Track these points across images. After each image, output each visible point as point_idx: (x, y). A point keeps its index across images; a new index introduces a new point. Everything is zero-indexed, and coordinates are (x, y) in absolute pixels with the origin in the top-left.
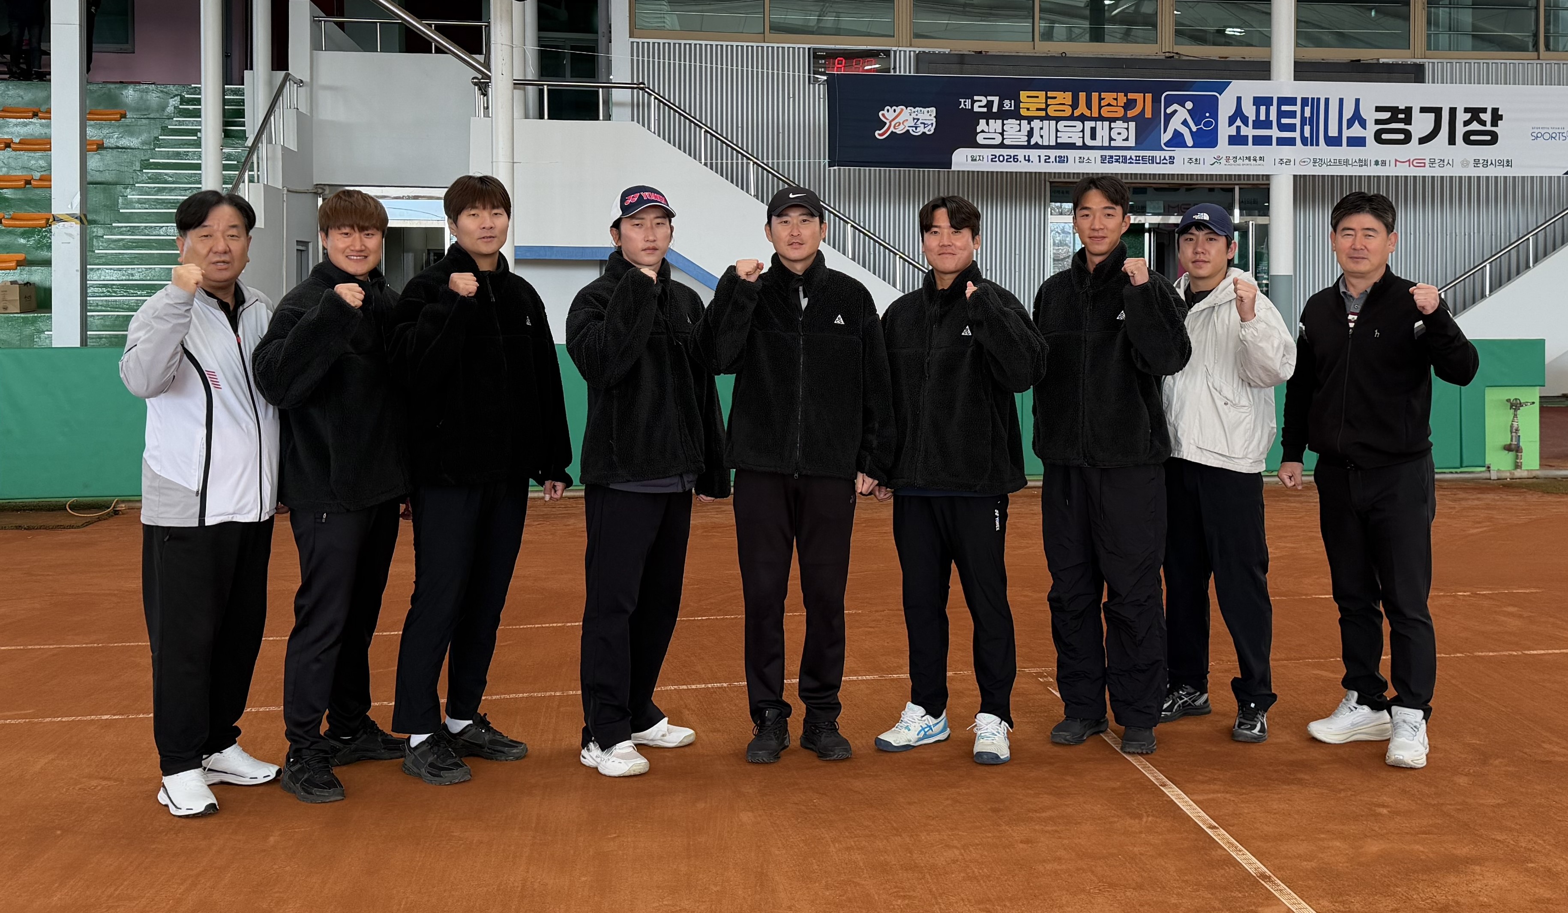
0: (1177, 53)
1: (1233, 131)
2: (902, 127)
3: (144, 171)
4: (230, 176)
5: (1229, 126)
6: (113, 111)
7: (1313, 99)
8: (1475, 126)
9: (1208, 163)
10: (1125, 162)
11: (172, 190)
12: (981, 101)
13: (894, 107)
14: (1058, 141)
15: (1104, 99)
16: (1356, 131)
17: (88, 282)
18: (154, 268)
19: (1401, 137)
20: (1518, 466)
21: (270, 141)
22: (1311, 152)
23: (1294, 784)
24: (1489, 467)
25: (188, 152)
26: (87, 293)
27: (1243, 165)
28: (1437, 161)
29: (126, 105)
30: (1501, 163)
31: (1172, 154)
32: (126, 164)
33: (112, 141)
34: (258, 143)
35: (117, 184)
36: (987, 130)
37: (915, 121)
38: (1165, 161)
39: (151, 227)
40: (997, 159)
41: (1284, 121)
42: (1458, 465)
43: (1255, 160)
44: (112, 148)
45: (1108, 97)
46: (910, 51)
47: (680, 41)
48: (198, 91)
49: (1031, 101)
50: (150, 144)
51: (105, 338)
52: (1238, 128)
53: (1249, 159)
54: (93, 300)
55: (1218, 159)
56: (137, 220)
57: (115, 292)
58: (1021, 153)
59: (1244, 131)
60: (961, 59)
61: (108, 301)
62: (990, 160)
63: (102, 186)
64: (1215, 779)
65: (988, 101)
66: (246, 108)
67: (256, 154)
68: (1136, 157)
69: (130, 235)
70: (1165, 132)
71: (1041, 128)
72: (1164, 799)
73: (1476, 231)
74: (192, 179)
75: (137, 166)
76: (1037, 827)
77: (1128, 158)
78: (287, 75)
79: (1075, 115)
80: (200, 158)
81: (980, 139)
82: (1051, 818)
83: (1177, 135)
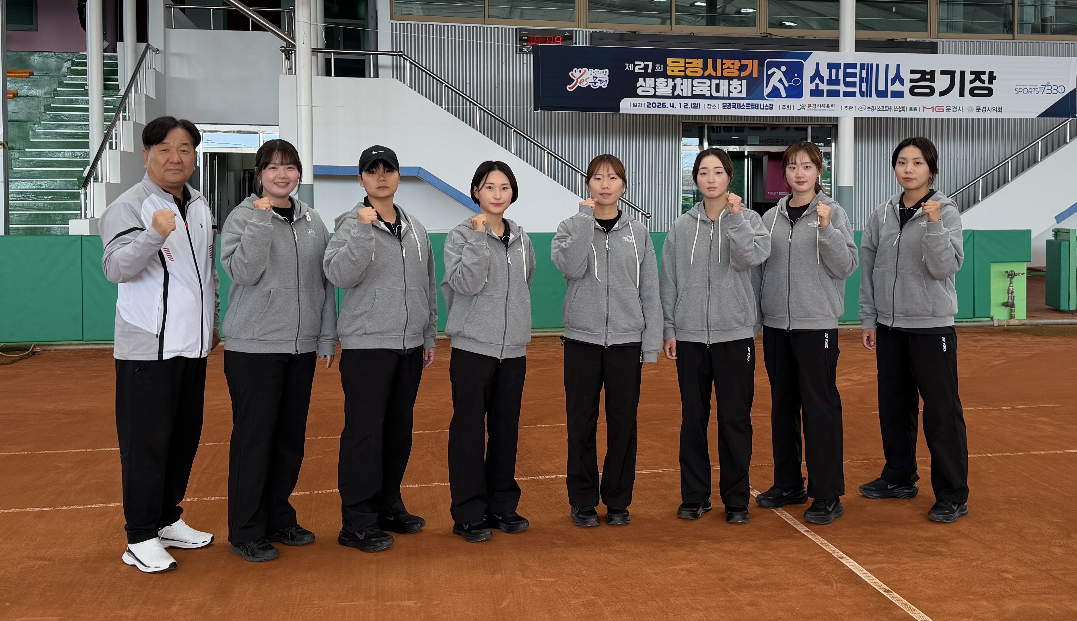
0: (770, 34)
1: (813, 87)
2: (585, 83)
3: (47, 112)
4: (108, 117)
5: (811, 83)
6: (24, 71)
7: (868, 64)
8: (977, 84)
9: (796, 108)
10: (740, 108)
11: (67, 126)
12: (640, 65)
13: (580, 69)
14: (694, 93)
15: (725, 64)
16: (897, 87)
17: (9, 190)
18: (56, 181)
19: (928, 91)
20: (1012, 317)
21: (136, 91)
22: (866, 101)
23: (936, 555)
24: (992, 318)
25: (78, 99)
26: (8, 198)
27: (820, 110)
28: (952, 108)
29: (33, 66)
30: (994, 109)
31: (771, 102)
32: (34, 108)
33: (23, 91)
34: (128, 94)
35: (27, 122)
36: (644, 86)
37: (595, 78)
38: (767, 108)
39: (53, 152)
40: (651, 106)
41: (848, 80)
42: (972, 316)
43: (828, 107)
44: (24, 97)
45: (728, 62)
46: (586, 31)
47: (425, 23)
48: (85, 57)
49: (674, 65)
50: (50, 94)
51: (22, 230)
52: (817, 84)
53: (824, 106)
54: (13, 203)
55: (803, 106)
56: (42, 147)
57: (28, 197)
58: (667, 102)
59: (821, 87)
60: (621, 37)
61: (24, 203)
62: (646, 106)
63: (17, 123)
64: (878, 552)
65: (645, 65)
66: (118, 69)
67: (127, 101)
68: (747, 104)
69: (38, 157)
70: (767, 87)
71: (682, 84)
72: (845, 568)
73: (970, 157)
74: (82, 119)
75: (42, 109)
76: (756, 592)
77: (741, 105)
78: (148, 45)
79: (705, 75)
80: (87, 103)
81: (639, 91)
82: (765, 585)
83: (775, 89)
